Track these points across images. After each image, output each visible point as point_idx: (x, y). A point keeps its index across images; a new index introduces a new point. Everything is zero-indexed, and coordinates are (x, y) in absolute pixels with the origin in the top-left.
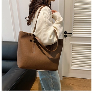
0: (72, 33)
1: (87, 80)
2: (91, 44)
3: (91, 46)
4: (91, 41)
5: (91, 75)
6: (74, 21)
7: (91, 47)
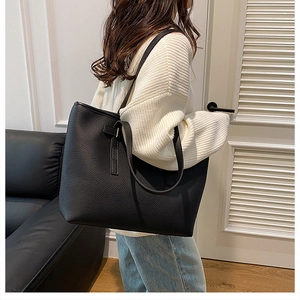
0: (233, 111)
1: (279, 272)
2: (293, 150)
3: (293, 154)
4: (293, 138)
5: (294, 253)
6: (243, 67)
7: (293, 160)
